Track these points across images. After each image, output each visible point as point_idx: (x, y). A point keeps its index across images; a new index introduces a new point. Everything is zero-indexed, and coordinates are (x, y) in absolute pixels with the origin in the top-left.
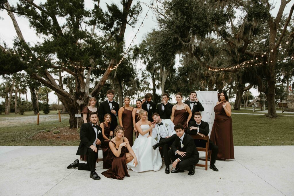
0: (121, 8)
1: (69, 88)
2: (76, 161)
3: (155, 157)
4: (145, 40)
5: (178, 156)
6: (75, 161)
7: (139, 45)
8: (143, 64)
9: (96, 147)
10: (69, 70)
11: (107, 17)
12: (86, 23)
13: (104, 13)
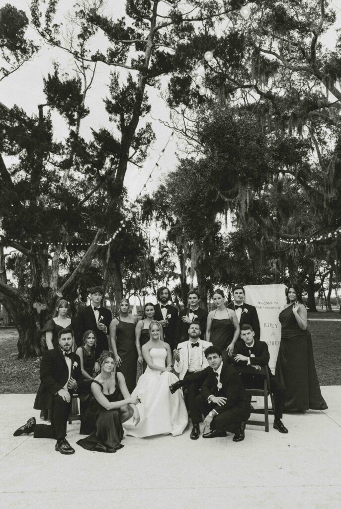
0: (118, 136)
1: (17, 278)
2: (30, 420)
3: (175, 409)
4: (164, 186)
5: (214, 405)
6: (28, 422)
7: (153, 195)
8: (161, 228)
9: (68, 393)
10: (21, 247)
11: (94, 150)
12: (54, 164)
13: (88, 143)
